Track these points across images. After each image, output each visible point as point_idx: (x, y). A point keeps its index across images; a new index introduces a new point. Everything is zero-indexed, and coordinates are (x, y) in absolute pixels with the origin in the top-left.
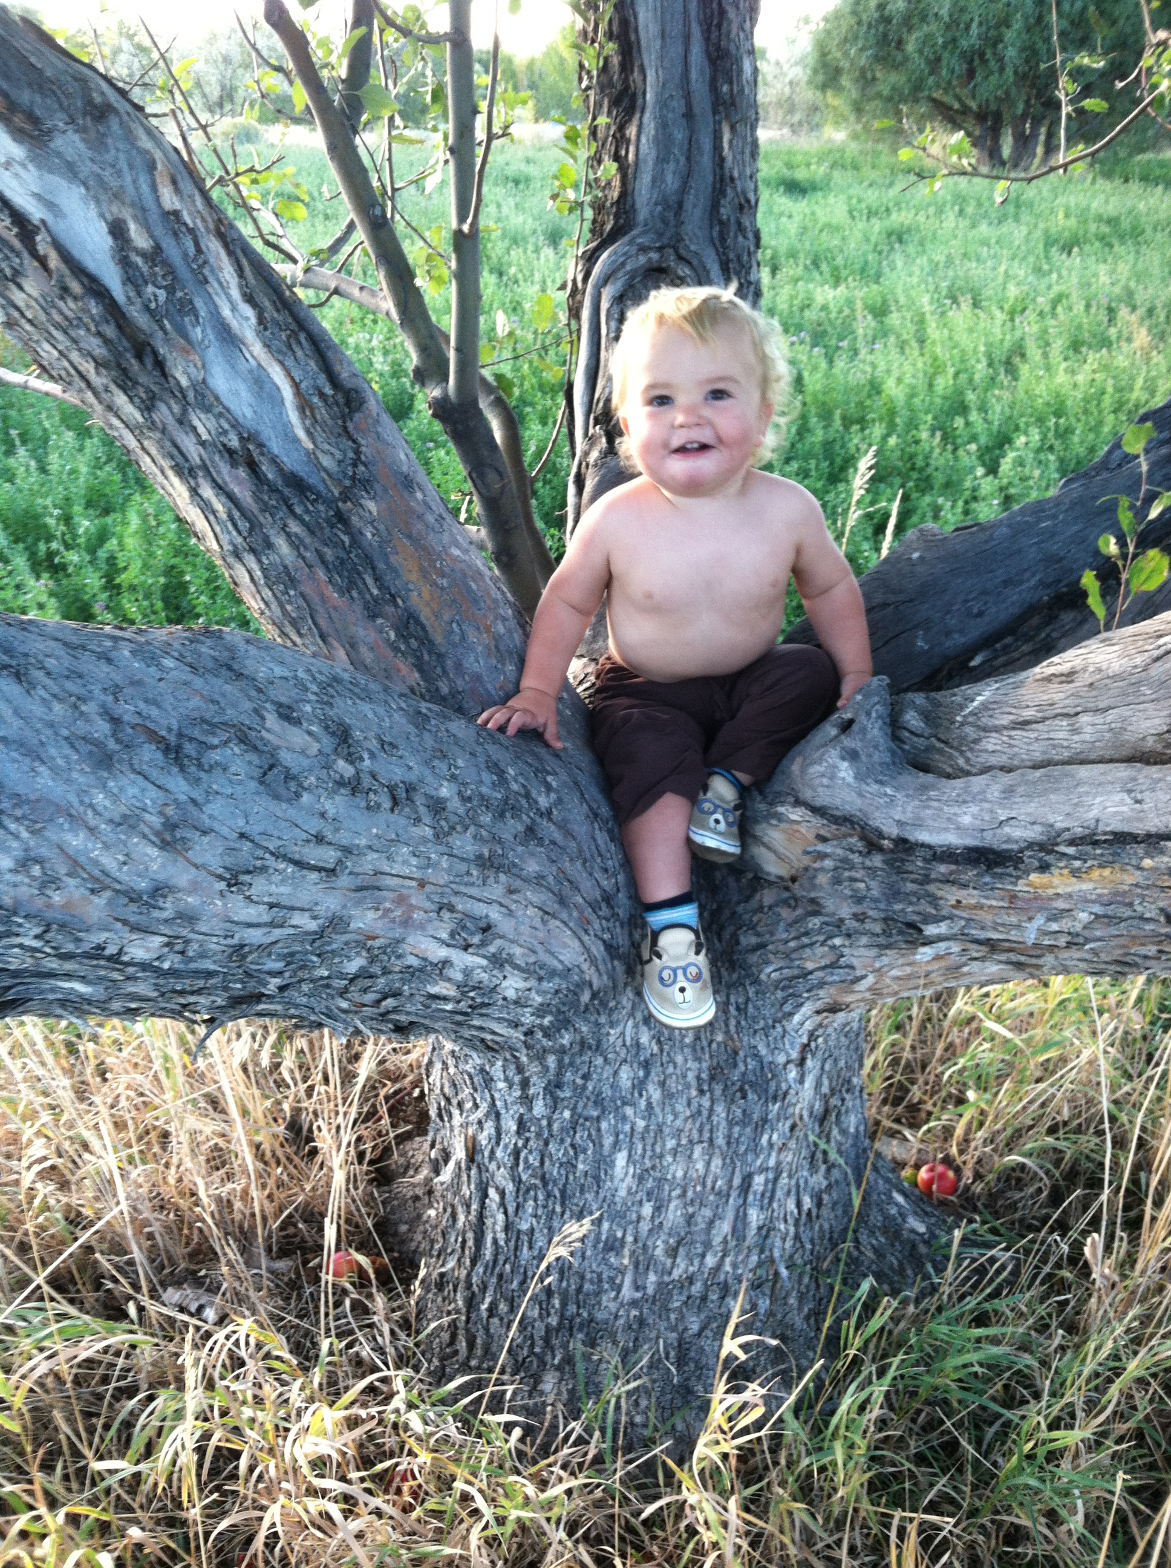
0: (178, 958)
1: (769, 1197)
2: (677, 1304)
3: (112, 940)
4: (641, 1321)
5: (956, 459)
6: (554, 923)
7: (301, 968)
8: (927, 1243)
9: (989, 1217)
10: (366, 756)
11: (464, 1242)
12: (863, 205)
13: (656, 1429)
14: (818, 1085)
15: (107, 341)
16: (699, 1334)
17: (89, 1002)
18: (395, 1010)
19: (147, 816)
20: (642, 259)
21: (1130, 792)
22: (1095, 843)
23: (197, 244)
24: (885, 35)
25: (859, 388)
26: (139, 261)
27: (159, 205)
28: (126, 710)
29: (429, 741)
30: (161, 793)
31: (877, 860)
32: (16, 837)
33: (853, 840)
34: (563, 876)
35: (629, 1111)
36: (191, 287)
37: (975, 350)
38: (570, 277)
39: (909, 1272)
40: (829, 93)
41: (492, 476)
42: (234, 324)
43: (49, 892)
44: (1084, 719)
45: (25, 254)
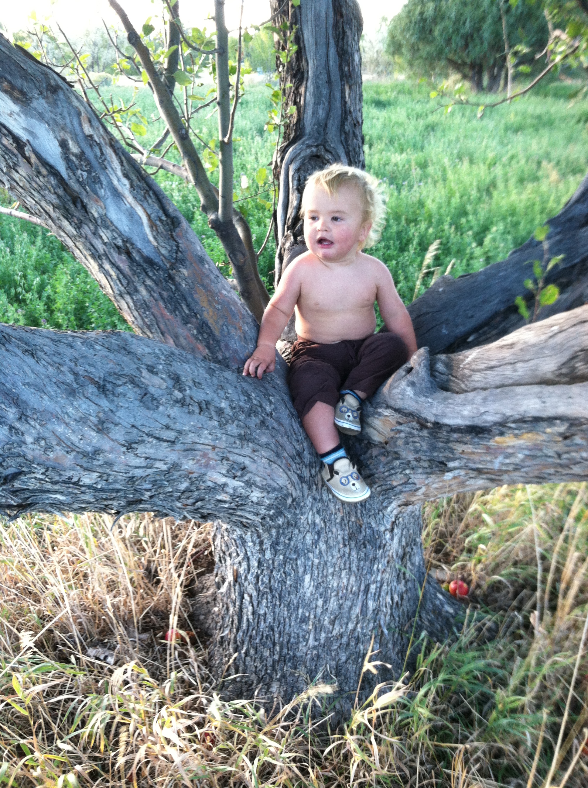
0: (104, 483)
1: (378, 595)
2: (335, 648)
3: (75, 474)
4: (318, 656)
5: (462, 239)
6: (274, 466)
7: (160, 487)
8: (454, 617)
9: (483, 605)
10: (187, 388)
11: (233, 621)
12: (414, 113)
13: (326, 708)
14: (400, 541)
15: (59, 196)
16: (346, 662)
17: (64, 504)
18: (202, 507)
19: (91, 418)
20: (309, 151)
21: (539, 398)
22: (524, 422)
23: (101, 150)
24: (423, 28)
25: (413, 204)
26: (74, 158)
27: (83, 133)
28: (80, 369)
29: (215, 381)
30: (97, 407)
31: (425, 433)
32: (34, 428)
33: (414, 423)
34: (278, 444)
35: (311, 555)
36: (99, 171)
37: (471, 184)
38: (274, 160)
39: (446, 631)
40: (396, 57)
41: (239, 256)
42: (119, 188)
43: (48, 453)
44: (519, 365)
45: (20, 156)
